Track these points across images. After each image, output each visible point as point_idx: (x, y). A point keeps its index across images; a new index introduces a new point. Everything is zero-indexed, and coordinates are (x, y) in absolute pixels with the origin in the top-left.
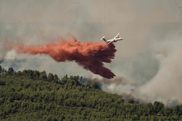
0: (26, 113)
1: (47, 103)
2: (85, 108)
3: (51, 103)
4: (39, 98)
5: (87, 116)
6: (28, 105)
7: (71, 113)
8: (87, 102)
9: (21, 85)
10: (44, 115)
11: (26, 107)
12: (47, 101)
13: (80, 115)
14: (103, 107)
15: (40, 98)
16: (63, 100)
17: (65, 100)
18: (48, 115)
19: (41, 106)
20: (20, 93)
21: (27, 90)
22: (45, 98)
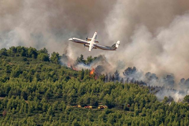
0: (15, 117)
1: (50, 101)
2: (112, 109)
3: (57, 102)
4: (37, 93)
5: (117, 123)
6: (18, 105)
7: (90, 118)
8: (116, 99)
9: (7, 72)
10: (45, 122)
11: (16, 109)
12: (49, 99)
13: (104, 122)
14: (142, 109)
15: (38, 94)
16: (76, 97)
17: (79, 97)
18: (52, 121)
19: (40, 106)
20: (5, 85)
21: (18, 80)
22: (46, 94)
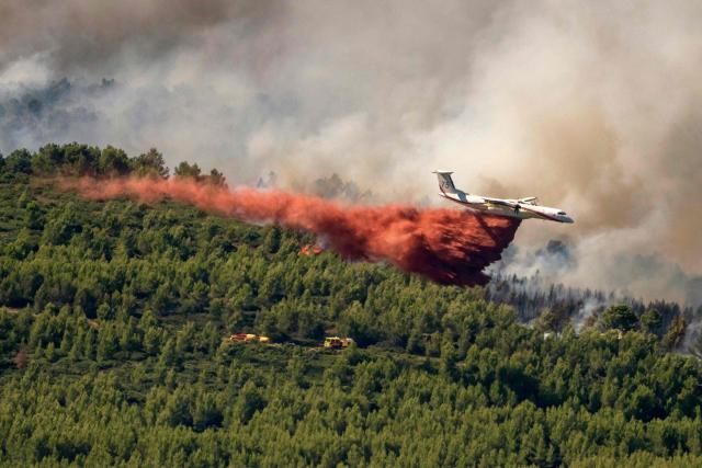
0: (55, 373)
1: (168, 323)
2: (370, 350)
3: (190, 325)
4: (127, 296)
5: (383, 396)
6: (66, 332)
7: (298, 379)
8: (382, 319)
9: (32, 228)
10: (154, 389)
11: (57, 345)
12: (166, 315)
13: (344, 391)
14: (467, 348)
15: (132, 298)
16: (254, 308)
17: (263, 308)
18: (175, 386)
19: (136, 338)
20: (24, 267)
21: (65, 254)
22: (155, 299)
